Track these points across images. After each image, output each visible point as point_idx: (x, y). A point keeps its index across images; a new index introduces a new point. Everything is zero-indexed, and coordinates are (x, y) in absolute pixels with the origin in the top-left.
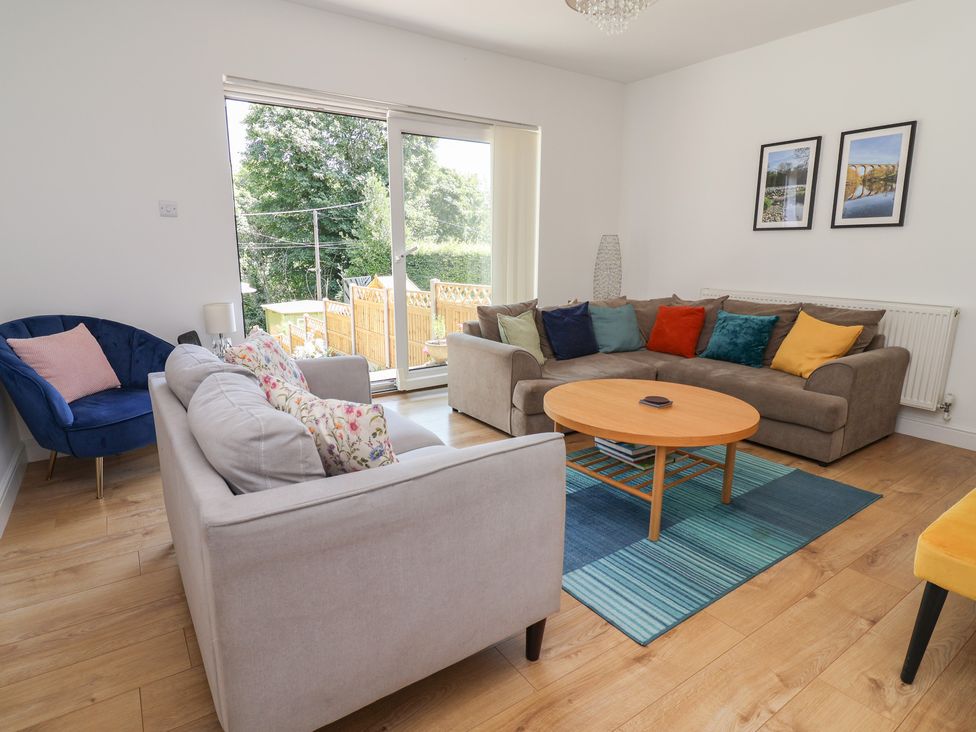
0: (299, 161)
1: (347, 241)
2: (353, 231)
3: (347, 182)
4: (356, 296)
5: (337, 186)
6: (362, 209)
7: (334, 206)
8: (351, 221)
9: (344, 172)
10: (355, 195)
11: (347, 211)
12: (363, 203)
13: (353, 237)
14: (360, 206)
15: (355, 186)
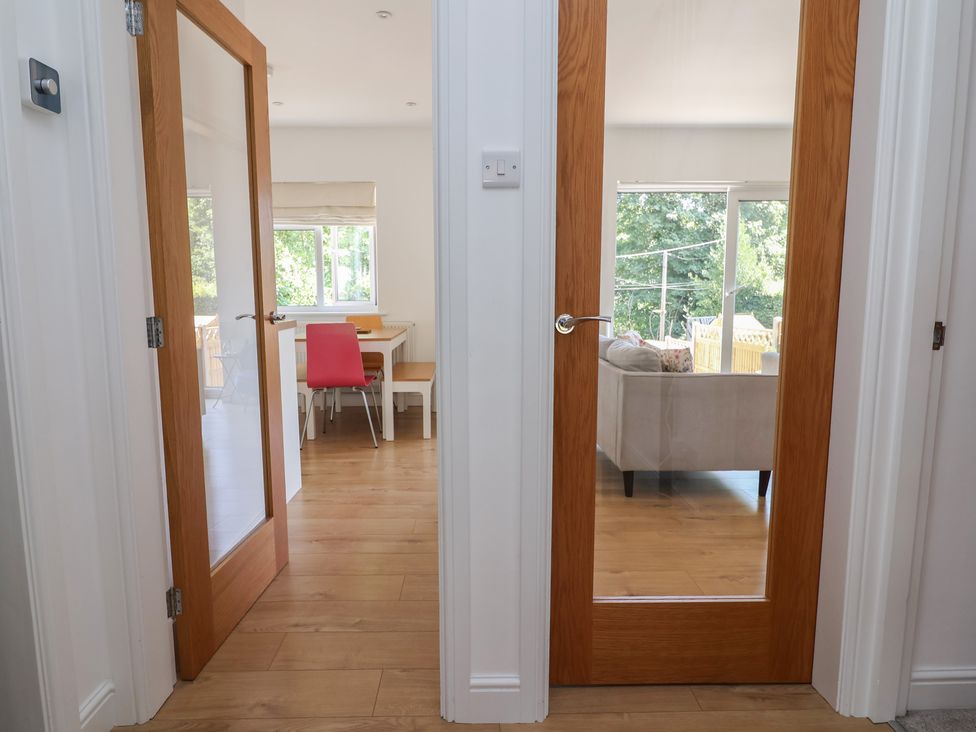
0: (652, 204)
1: (696, 282)
2: (704, 272)
3: (703, 222)
4: (699, 334)
5: (690, 225)
6: (715, 248)
7: (684, 247)
8: (702, 262)
9: (701, 210)
10: (709, 234)
11: (699, 251)
12: (717, 241)
13: (702, 277)
14: (714, 246)
15: (709, 224)
